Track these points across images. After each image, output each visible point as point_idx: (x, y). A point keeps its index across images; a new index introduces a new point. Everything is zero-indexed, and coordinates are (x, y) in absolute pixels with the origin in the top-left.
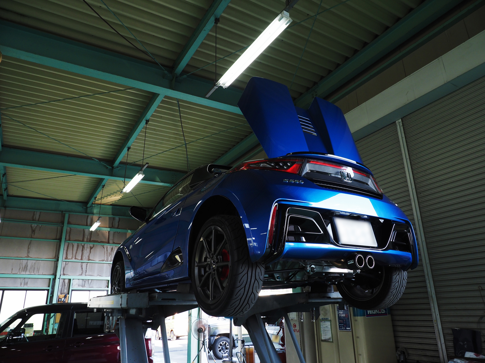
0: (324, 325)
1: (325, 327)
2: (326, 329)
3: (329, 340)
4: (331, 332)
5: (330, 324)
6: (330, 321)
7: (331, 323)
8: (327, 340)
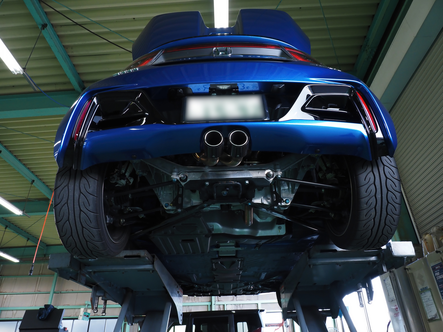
0: (425, 298)
1: (426, 300)
2: (429, 302)
3: (435, 317)
4: (434, 305)
5: (431, 295)
6: (430, 290)
7: (431, 292)
8: (434, 318)
